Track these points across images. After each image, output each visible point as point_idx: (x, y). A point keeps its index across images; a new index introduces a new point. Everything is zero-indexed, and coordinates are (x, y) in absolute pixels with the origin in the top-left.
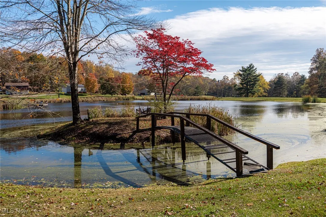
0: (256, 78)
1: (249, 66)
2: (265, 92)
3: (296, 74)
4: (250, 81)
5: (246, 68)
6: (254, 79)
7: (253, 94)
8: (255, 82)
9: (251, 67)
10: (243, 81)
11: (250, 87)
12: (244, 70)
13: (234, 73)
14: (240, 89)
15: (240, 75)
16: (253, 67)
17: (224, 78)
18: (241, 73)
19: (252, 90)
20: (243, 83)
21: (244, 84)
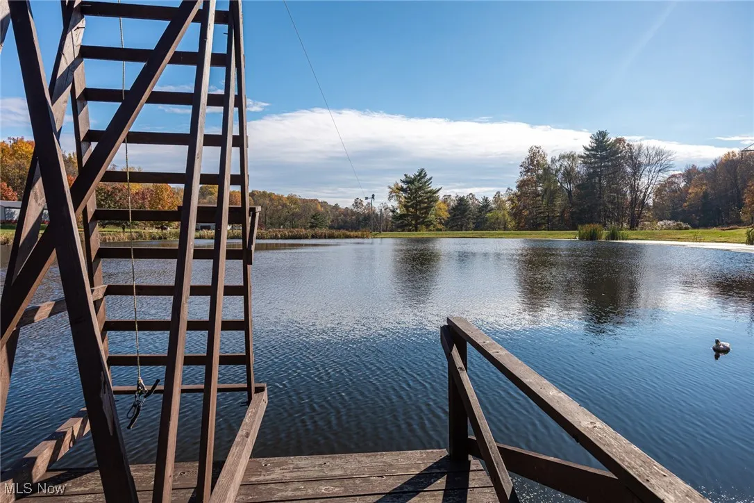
0: (430, 197)
1: (417, 174)
2: (441, 223)
3: (471, 196)
4: (421, 202)
5: (413, 177)
6: (428, 198)
7: (428, 226)
8: (429, 204)
9: (421, 175)
10: (408, 202)
11: (420, 213)
12: (409, 181)
13: (390, 187)
14: (402, 216)
15: (402, 189)
16: (425, 175)
17: (356, 203)
18: (405, 186)
19: (425, 218)
20: (409, 204)
21: (410, 206)
